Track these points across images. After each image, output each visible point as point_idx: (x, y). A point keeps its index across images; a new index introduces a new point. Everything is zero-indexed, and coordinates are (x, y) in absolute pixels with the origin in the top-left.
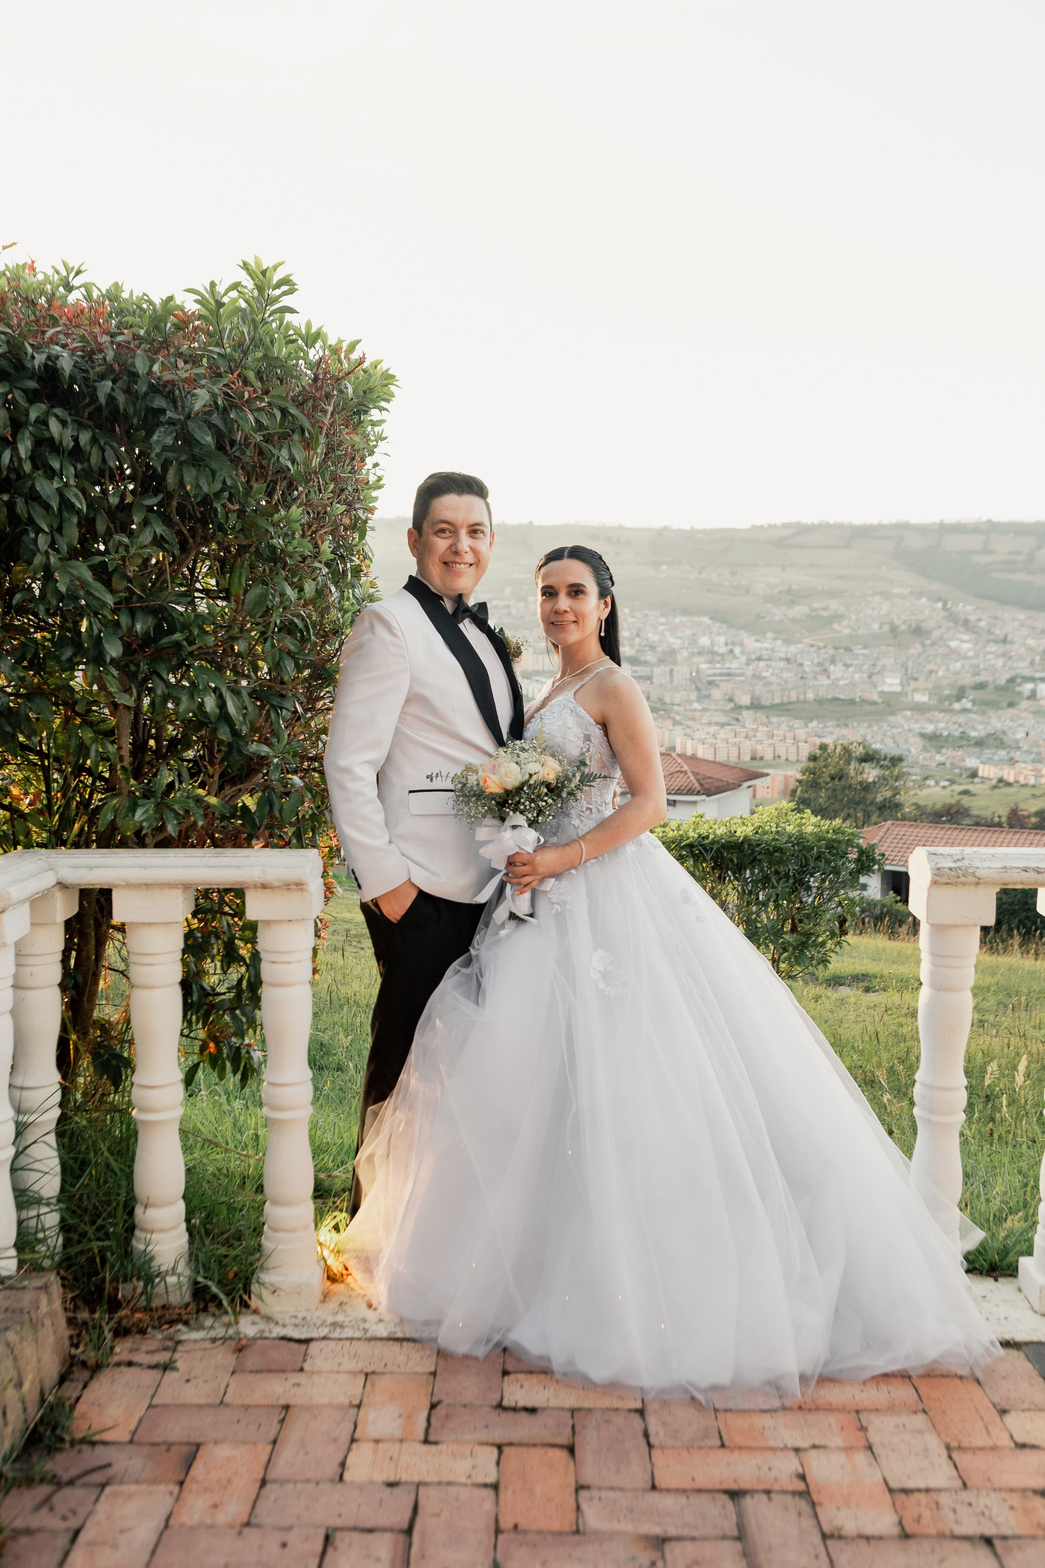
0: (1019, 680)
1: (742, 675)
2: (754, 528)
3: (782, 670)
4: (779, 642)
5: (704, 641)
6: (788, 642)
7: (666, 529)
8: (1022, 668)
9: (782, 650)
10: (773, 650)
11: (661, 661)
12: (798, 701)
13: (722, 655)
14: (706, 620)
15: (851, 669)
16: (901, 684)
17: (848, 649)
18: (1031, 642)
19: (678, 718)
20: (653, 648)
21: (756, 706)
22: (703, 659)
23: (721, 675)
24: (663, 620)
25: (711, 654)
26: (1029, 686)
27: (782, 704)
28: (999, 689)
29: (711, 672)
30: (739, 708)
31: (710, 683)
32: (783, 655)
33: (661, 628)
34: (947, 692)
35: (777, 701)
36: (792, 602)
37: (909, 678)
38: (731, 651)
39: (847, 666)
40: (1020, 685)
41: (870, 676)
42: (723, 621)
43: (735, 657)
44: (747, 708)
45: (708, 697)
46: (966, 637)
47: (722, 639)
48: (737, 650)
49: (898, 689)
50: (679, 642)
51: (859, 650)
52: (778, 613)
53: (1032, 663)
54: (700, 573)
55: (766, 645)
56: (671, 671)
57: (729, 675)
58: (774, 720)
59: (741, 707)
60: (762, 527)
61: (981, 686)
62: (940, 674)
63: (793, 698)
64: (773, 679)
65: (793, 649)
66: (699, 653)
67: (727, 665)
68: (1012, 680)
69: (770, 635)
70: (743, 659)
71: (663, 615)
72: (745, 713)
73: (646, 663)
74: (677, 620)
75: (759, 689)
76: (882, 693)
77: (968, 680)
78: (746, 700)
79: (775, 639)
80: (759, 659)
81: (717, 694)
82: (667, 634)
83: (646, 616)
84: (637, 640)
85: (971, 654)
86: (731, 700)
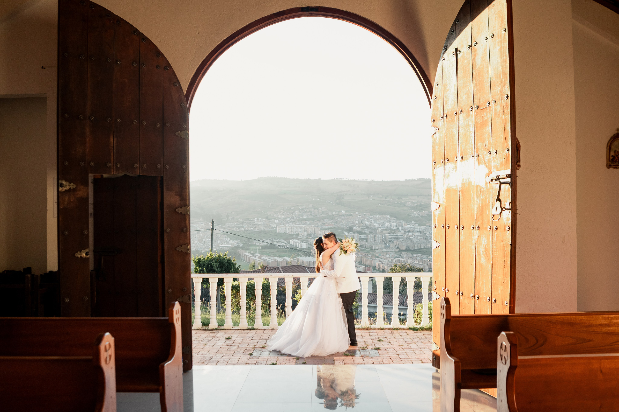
1: (402, 238)
2: (406, 180)
3: (418, 236)
4: (417, 225)
5: (387, 225)
6: (420, 225)
7: (372, 181)
9: (418, 228)
10: (414, 228)
11: (371, 233)
12: (424, 248)
13: (394, 230)
14: (388, 216)
19: (377, 255)
20: (367, 227)
21: (408, 250)
22: (387, 232)
23: (394, 238)
24: (371, 216)
25: (390, 230)
27: (418, 249)
29: (390, 237)
30: (401, 251)
31: (390, 241)
32: (418, 230)
33: (371, 220)
35: (416, 248)
36: (422, 209)
38: (398, 229)
42: (395, 217)
43: (400, 231)
44: (404, 251)
45: (389, 246)
47: (395, 224)
48: (400, 228)
50: (377, 225)
52: (416, 214)
54: (386, 198)
55: (411, 226)
56: (374, 237)
57: (397, 238)
58: (415, 255)
59: (402, 250)
60: (409, 180)
63: (422, 247)
64: (415, 240)
65: (422, 228)
66: (386, 230)
67: (397, 234)
69: (413, 222)
70: (403, 232)
71: (371, 215)
72: (403, 252)
73: (365, 233)
74: (377, 217)
75: (409, 244)
78: (404, 248)
79: (415, 224)
80: (409, 232)
81: (393, 245)
82: (373, 222)
83: (365, 215)
84: (361, 224)
86: (398, 248)
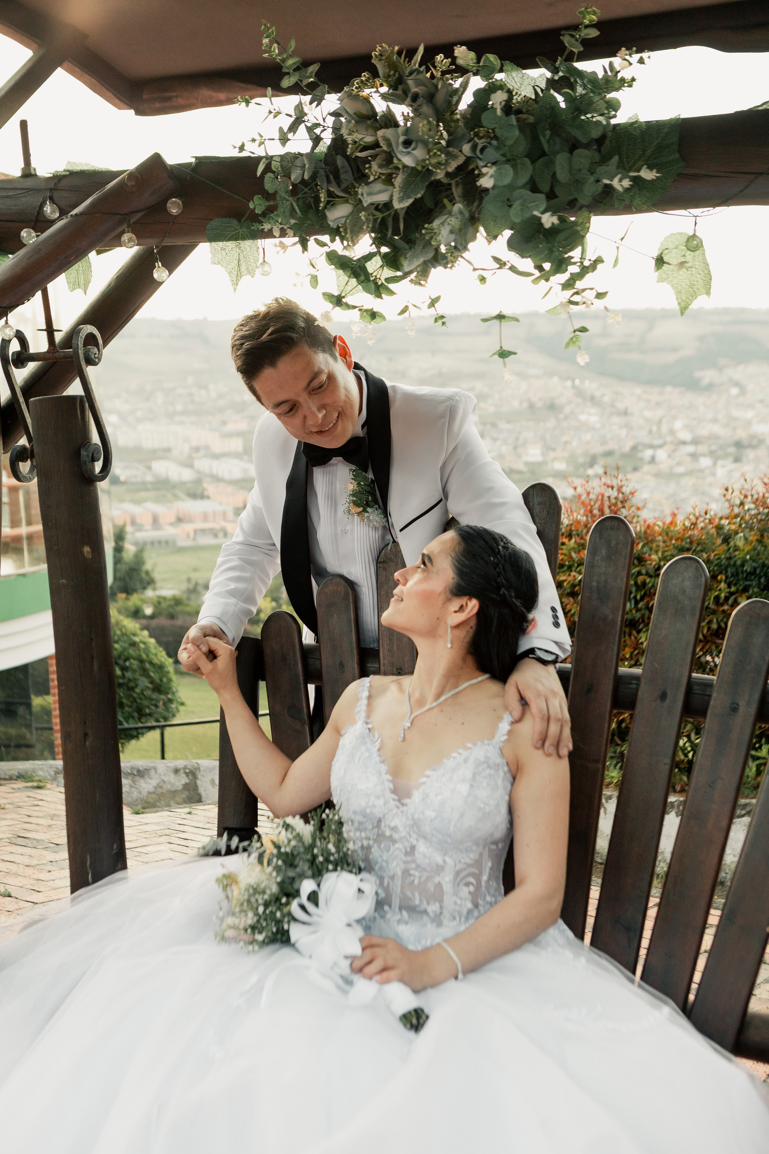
0: (640, 448)
8: (643, 436)
15: (499, 443)
16: (543, 454)
17: (494, 425)
18: (648, 414)
26: (648, 453)
28: (625, 456)
34: (581, 460)
37: (548, 448)
39: (495, 440)
40: (641, 451)
41: (515, 448)
46: (593, 411)
49: (539, 459)
51: (503, 425)
53: (650, 432)
61: (609, 454)
62: (574, 444)
68: (634, 448)
76: (527, 464)
77: (598, 449)
85: (598, 426)
